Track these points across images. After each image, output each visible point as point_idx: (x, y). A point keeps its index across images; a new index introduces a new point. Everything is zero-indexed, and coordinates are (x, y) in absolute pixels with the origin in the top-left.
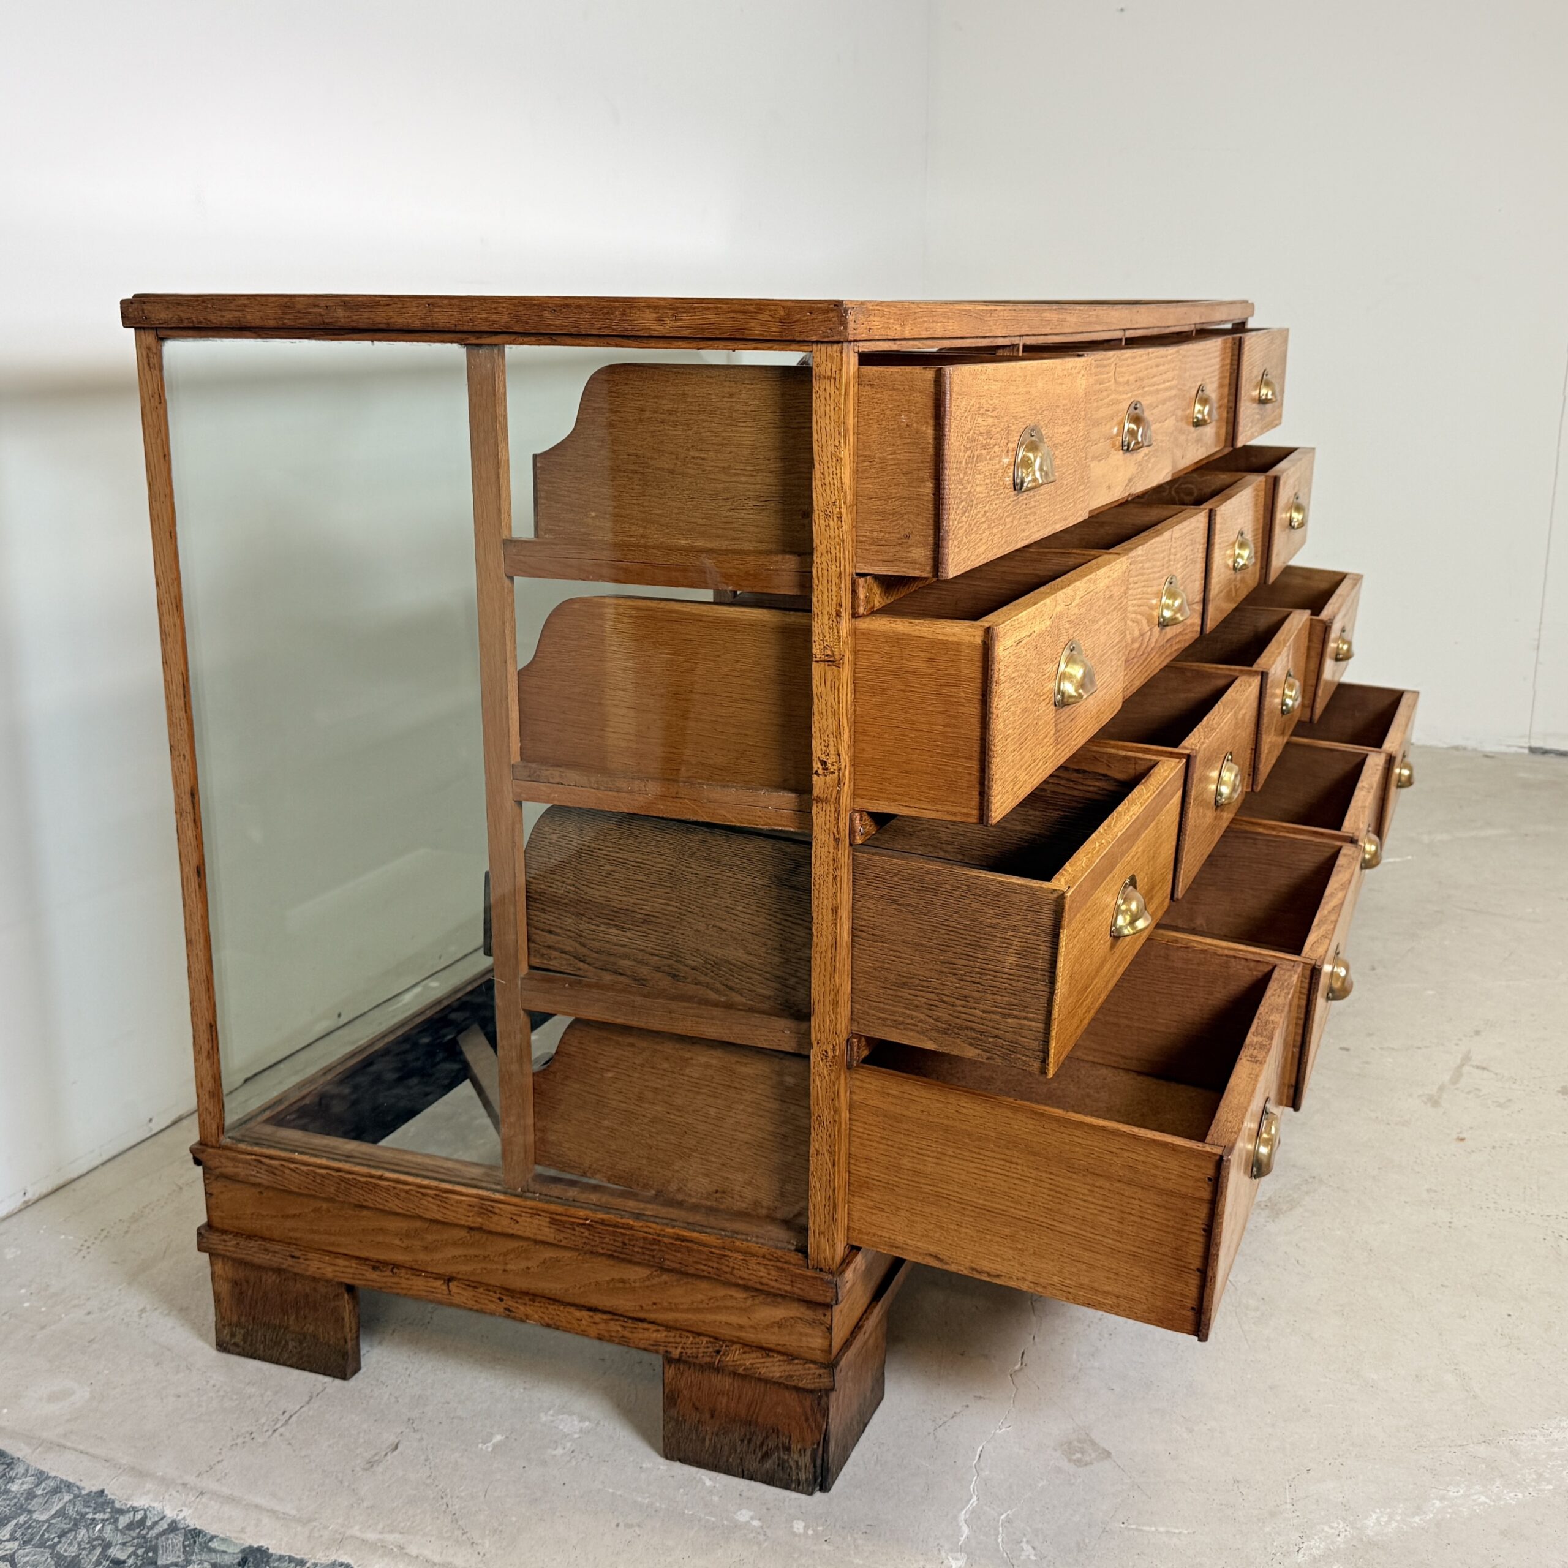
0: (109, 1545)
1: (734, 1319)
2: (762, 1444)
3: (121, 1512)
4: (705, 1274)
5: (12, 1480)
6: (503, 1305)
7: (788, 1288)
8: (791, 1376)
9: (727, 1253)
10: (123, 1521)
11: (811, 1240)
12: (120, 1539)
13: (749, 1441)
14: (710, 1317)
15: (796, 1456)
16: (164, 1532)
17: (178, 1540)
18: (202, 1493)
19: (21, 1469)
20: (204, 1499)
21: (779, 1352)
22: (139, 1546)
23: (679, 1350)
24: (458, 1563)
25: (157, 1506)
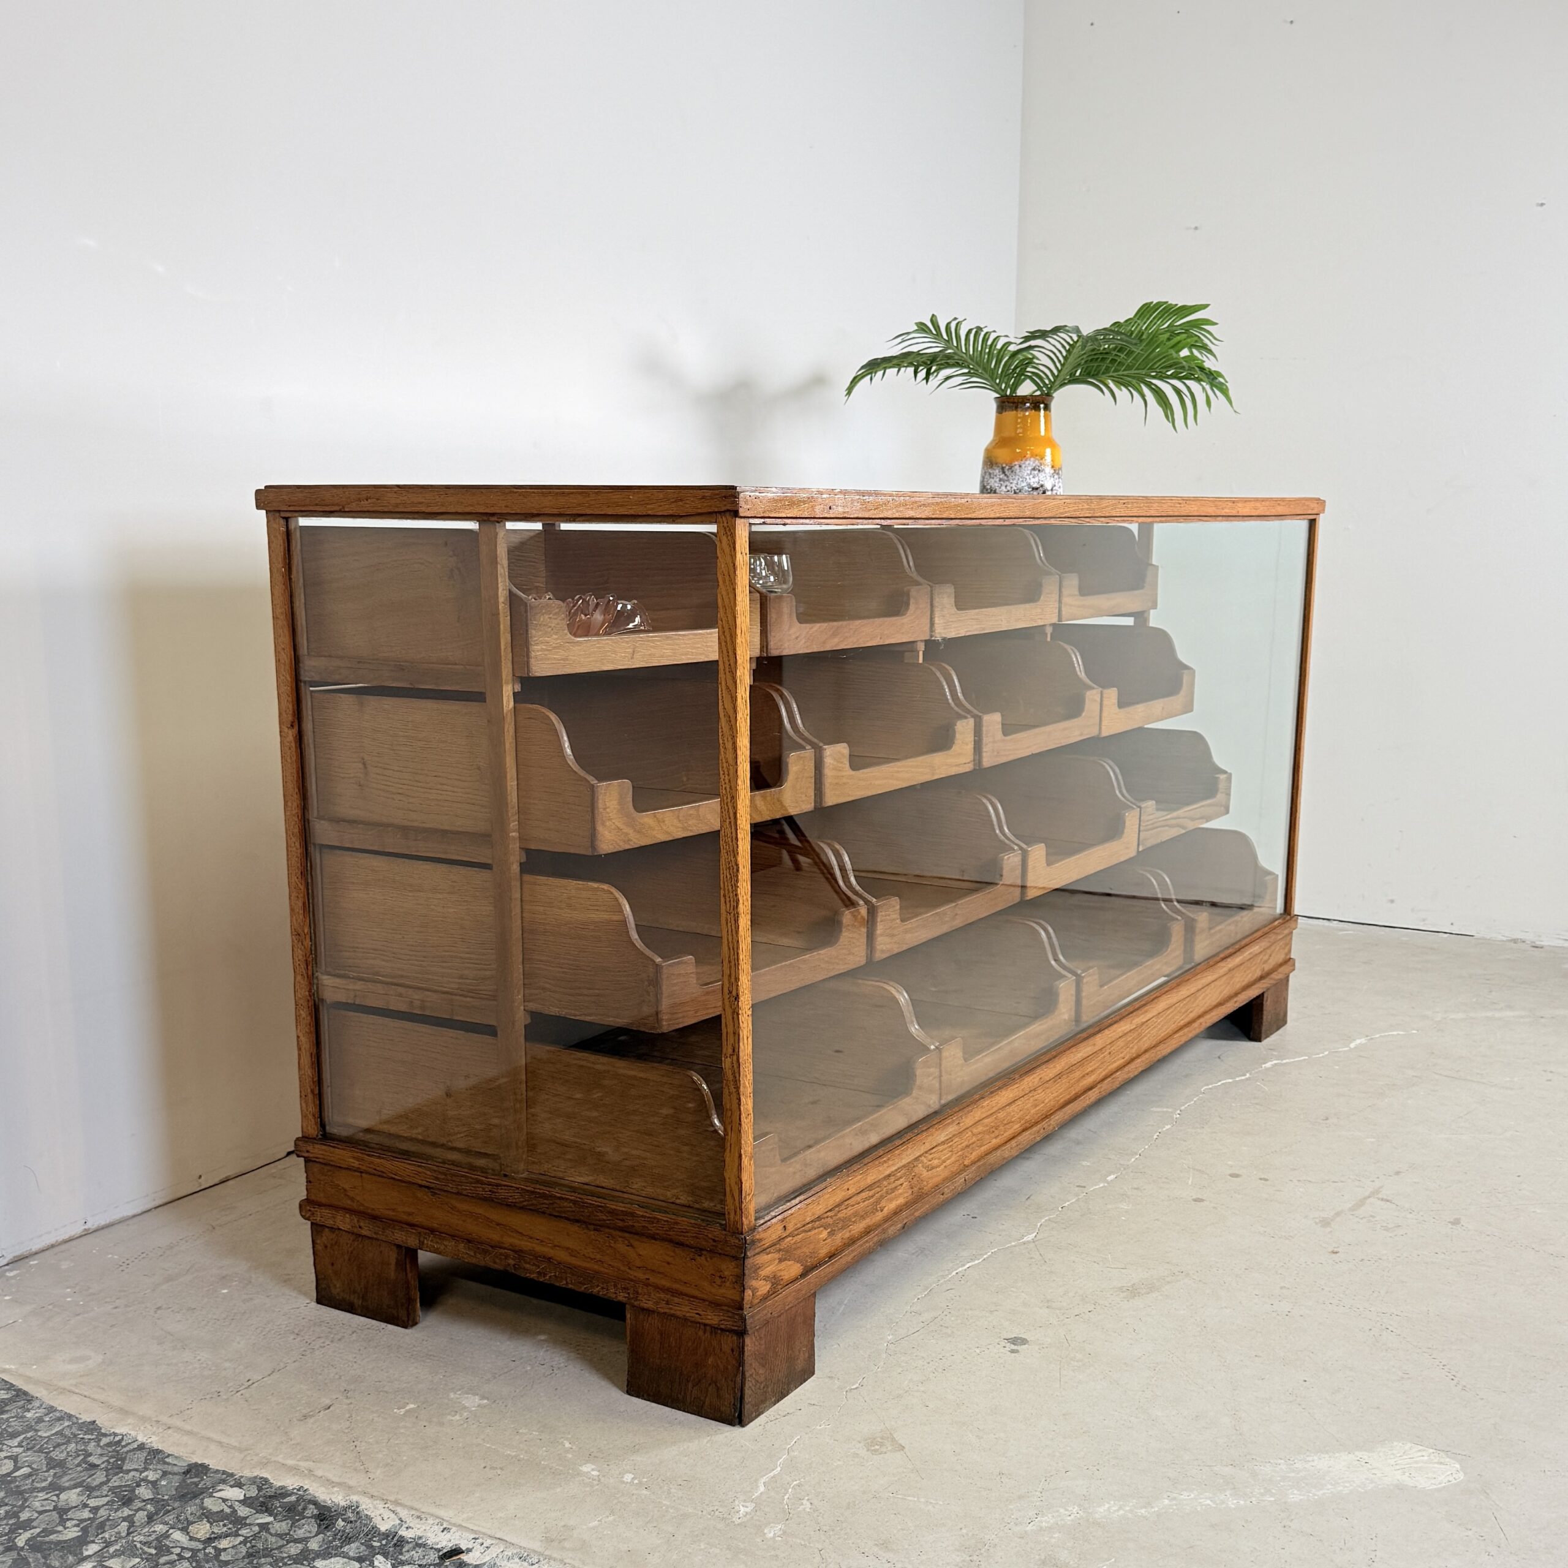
0: (90, 1455)
3: (105, 1435)
5: (28, 1410)
10: (105, 1441)
12: (99, 1451)
16: (134, 1449)
17: (142, 1455)
18: (169, 1428)
19: (37, 1404)
20: (170, 1431)
22: (112, 1457)
24: (352, 1483)
25: (133, 1433)
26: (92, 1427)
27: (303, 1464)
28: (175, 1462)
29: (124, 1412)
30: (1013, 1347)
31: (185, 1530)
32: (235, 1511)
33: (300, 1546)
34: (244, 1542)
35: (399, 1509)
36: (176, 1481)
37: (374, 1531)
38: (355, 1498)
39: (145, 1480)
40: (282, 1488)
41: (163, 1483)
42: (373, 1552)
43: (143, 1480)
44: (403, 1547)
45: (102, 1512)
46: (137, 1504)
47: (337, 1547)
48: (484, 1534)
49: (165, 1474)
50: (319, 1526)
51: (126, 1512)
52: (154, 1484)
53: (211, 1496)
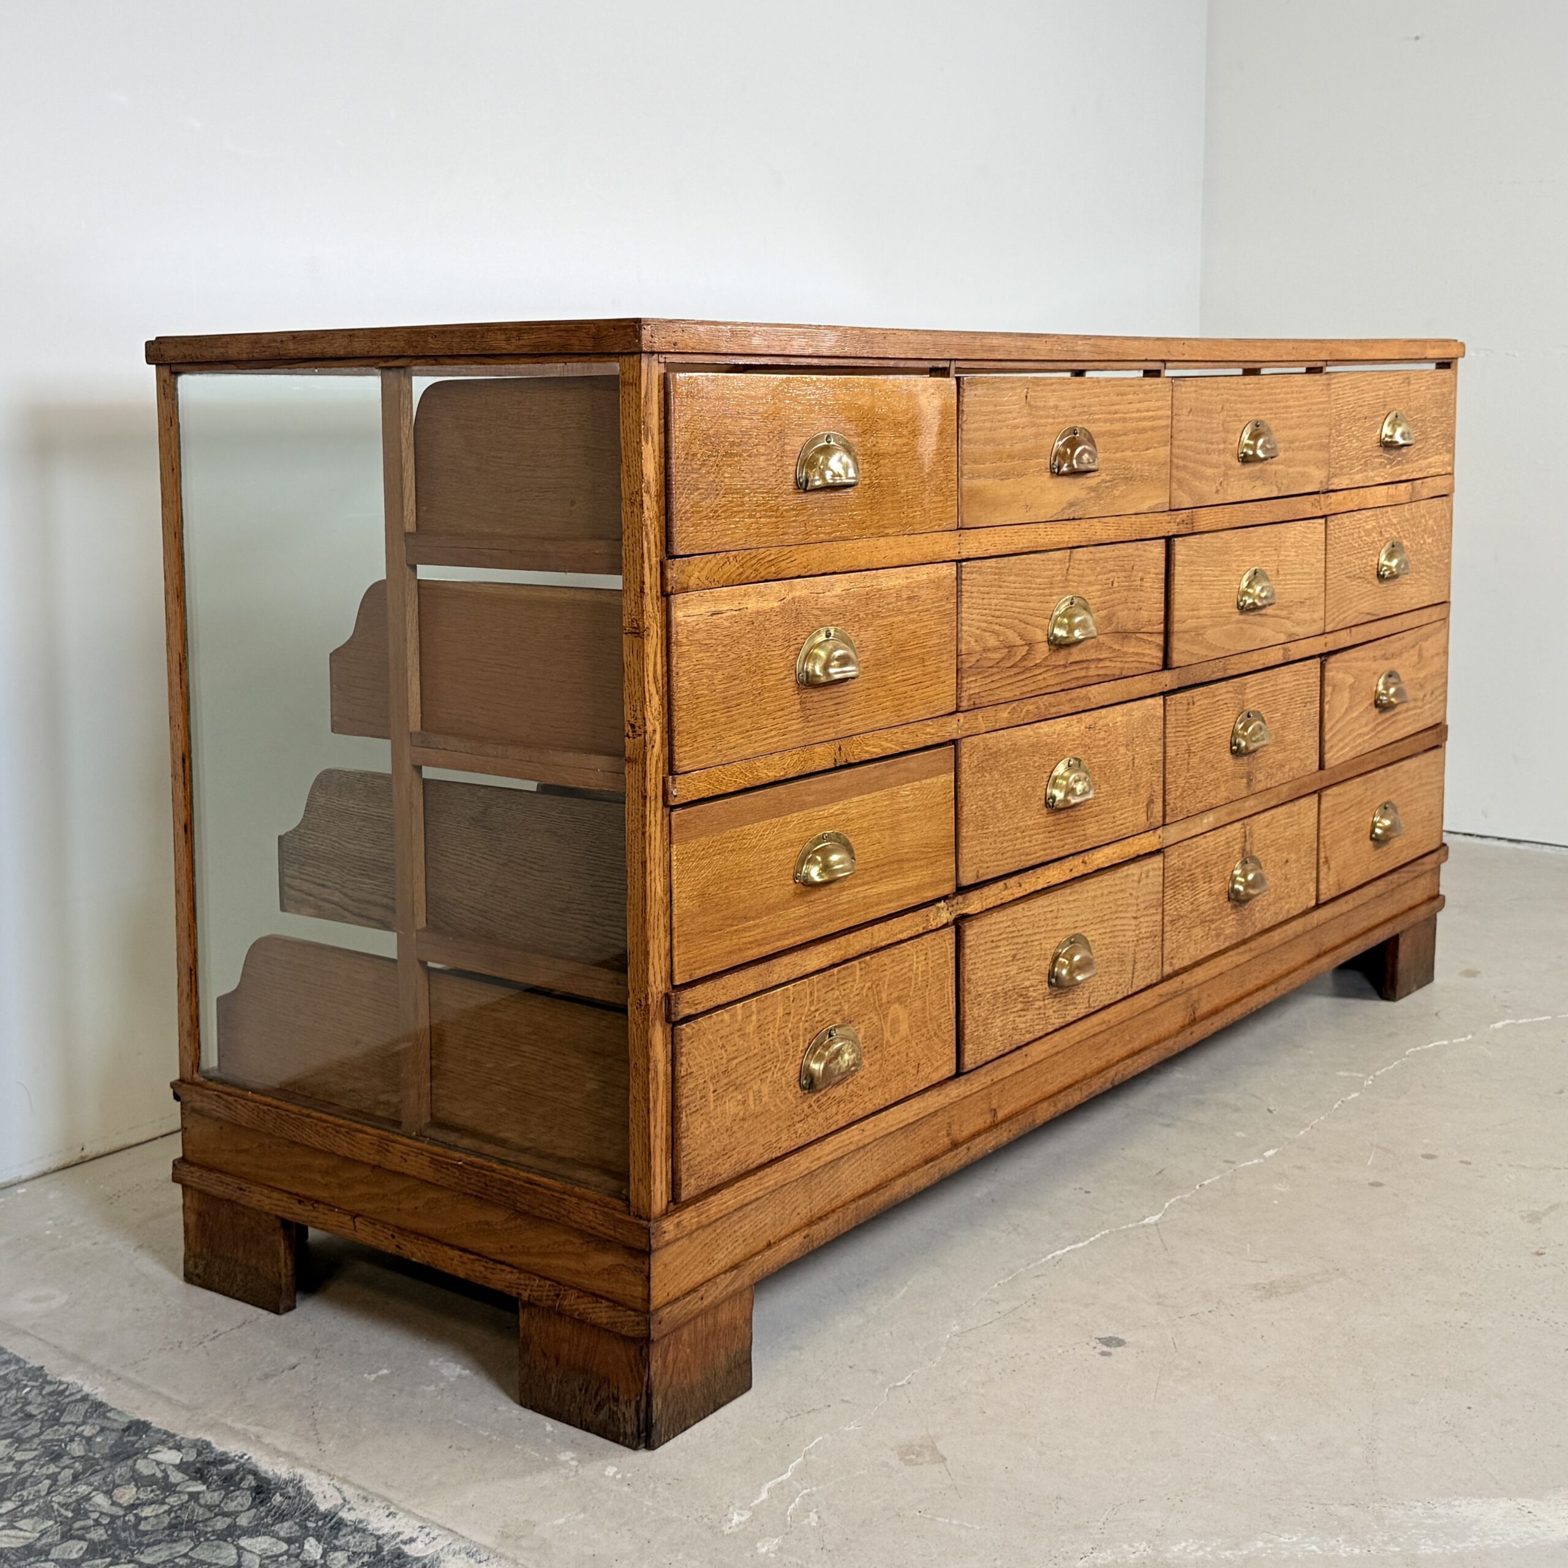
0: (29, 1403)
1: (573, 1264)
2: (596, 1394)
3: (50, 1383)
4: (548, 1216)
6: (394, 1242)
7: (612, 1233)
8: (616, 1323)
9: (566, 1197)
10: (48, 1389)
11: (632, 1187)
12: (39, 1400)
13: (586, 1390)
14: (554, 1262)
15: (623, 1408)
16: (76, 1401)
17: (83, 1408)
18: (119, 1379)
20: (119, 1383)
21: (608, 1299)
22: (52, 1407)
23: (528, 1292)
24: (301, 1453)
25: (80, 1383)
26: (38, 1373)
27: (254, 1429)
28: (116, 1417)
29: (76, 1359)
30: (1105, 1349)
31: (109, 1493)
32: (166, 1477)
33: (228, 1520)
34: (169, 1512)
35: (345, 1487)
36: (112, 1438)
37: (312, 1511)
38: (300, 1471)
39: (80, 1435)
40: (224, 1453)
41: (99, 1439)
42: (306, 1532)
43: (76, 1435)
44: (339, 1530)
45: (27, 1468)
46: (66, 1461)
47: (268, 1525)
48: (433, 1523)
49: (102, 1430)
50: (254, 1499)
51: (52, 1469)
52: (89, 1440)
53: (146, 1457)
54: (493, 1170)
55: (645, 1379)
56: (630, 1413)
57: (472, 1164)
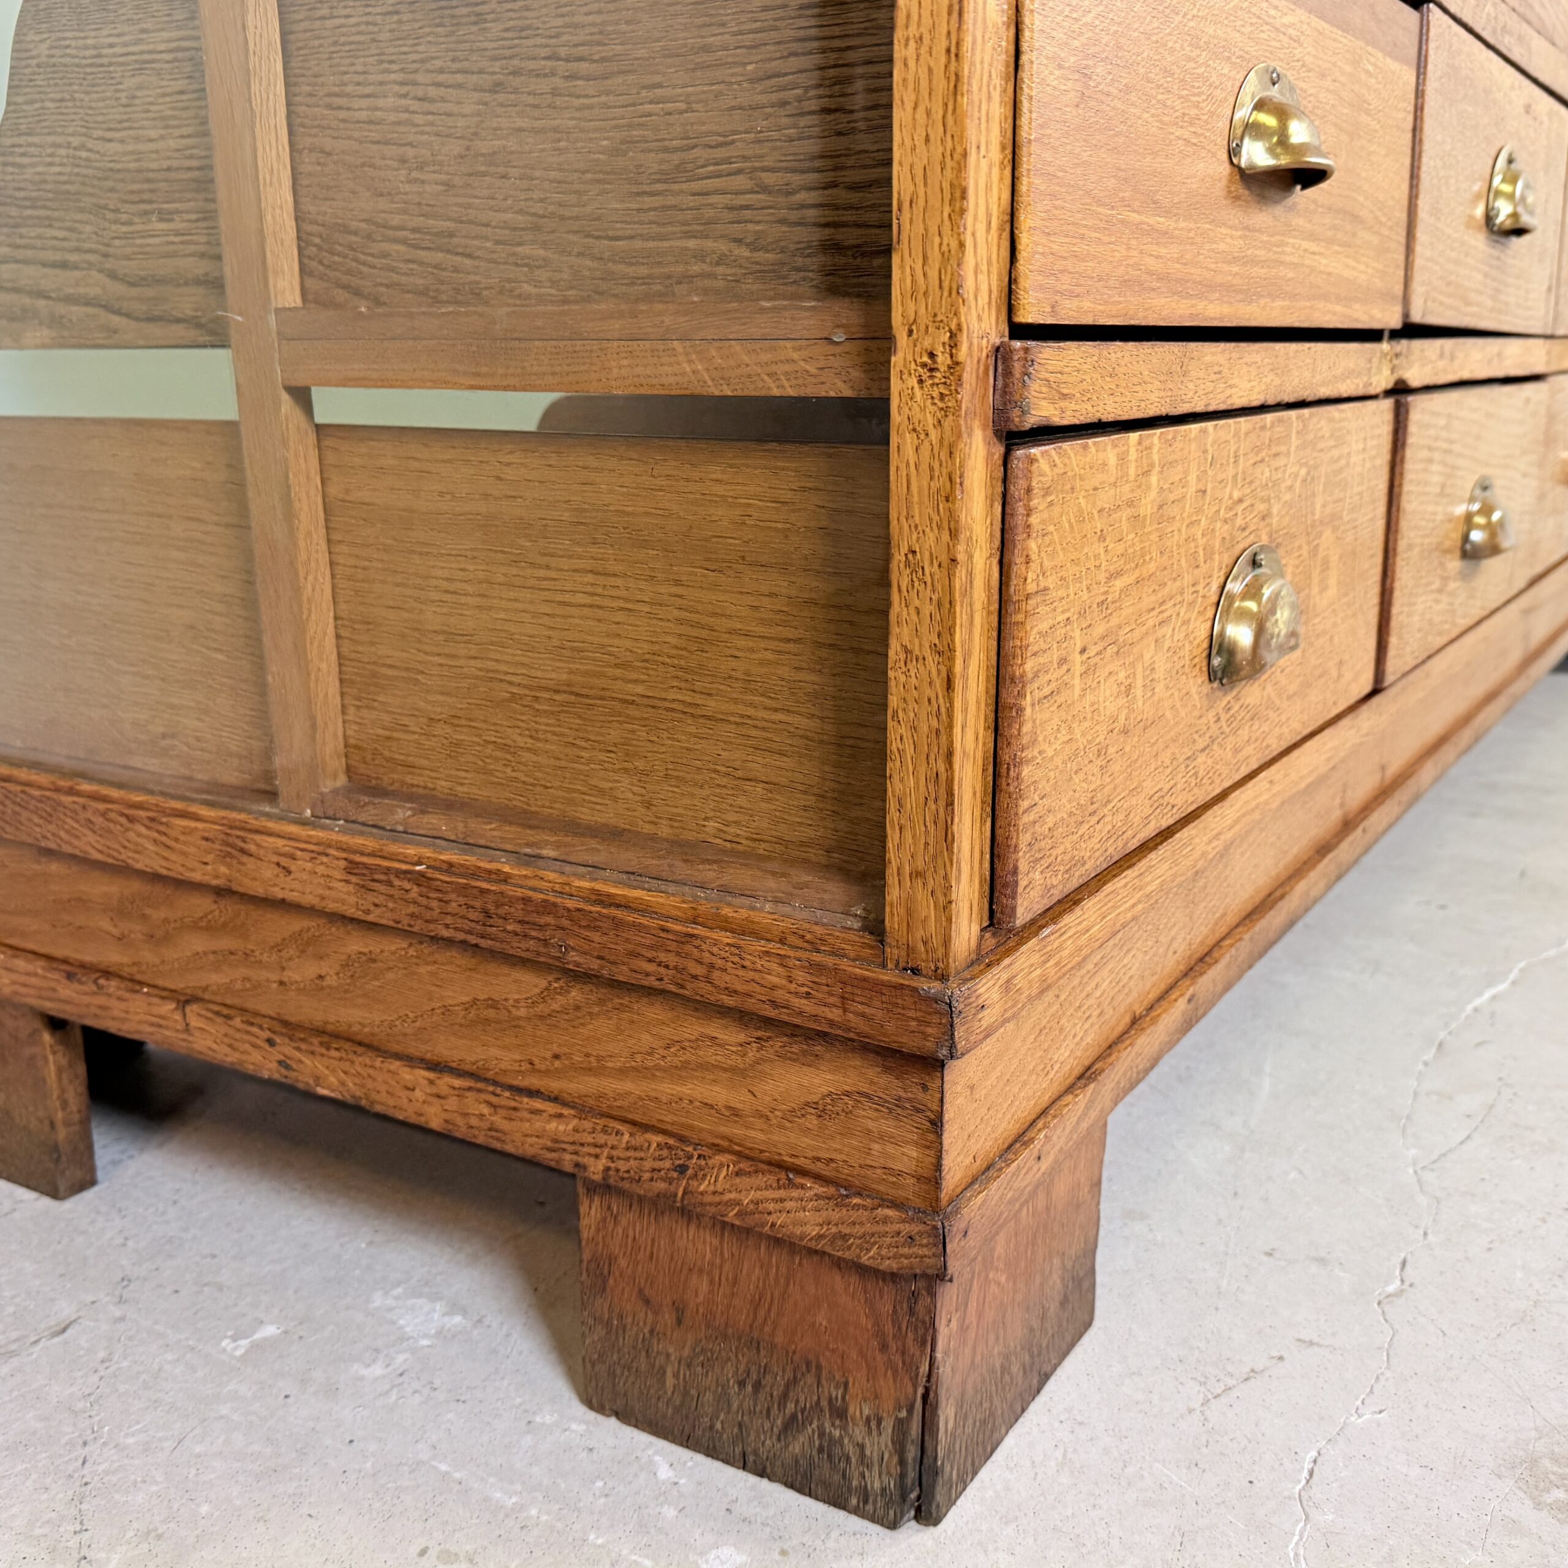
1: (720, 1094)
2: (784, 1397)
4: (652, 982)
6: (275, 1054)
7: (835, 1014)
8: (844, 1237)
9: (699, 930)
11: (893, 894)
13: (757, 1386)
14: (667, 1088)
15: (859, 1433)
21: (818, 1177)
23: (603, 1162)
54: (505, 879)
55: (924, 1368)
56: (880, 1444)
57: (450, 867)
